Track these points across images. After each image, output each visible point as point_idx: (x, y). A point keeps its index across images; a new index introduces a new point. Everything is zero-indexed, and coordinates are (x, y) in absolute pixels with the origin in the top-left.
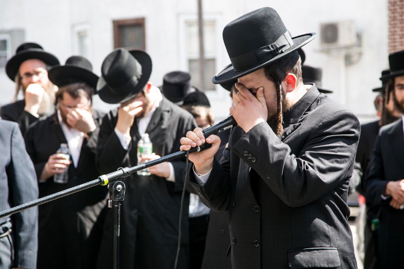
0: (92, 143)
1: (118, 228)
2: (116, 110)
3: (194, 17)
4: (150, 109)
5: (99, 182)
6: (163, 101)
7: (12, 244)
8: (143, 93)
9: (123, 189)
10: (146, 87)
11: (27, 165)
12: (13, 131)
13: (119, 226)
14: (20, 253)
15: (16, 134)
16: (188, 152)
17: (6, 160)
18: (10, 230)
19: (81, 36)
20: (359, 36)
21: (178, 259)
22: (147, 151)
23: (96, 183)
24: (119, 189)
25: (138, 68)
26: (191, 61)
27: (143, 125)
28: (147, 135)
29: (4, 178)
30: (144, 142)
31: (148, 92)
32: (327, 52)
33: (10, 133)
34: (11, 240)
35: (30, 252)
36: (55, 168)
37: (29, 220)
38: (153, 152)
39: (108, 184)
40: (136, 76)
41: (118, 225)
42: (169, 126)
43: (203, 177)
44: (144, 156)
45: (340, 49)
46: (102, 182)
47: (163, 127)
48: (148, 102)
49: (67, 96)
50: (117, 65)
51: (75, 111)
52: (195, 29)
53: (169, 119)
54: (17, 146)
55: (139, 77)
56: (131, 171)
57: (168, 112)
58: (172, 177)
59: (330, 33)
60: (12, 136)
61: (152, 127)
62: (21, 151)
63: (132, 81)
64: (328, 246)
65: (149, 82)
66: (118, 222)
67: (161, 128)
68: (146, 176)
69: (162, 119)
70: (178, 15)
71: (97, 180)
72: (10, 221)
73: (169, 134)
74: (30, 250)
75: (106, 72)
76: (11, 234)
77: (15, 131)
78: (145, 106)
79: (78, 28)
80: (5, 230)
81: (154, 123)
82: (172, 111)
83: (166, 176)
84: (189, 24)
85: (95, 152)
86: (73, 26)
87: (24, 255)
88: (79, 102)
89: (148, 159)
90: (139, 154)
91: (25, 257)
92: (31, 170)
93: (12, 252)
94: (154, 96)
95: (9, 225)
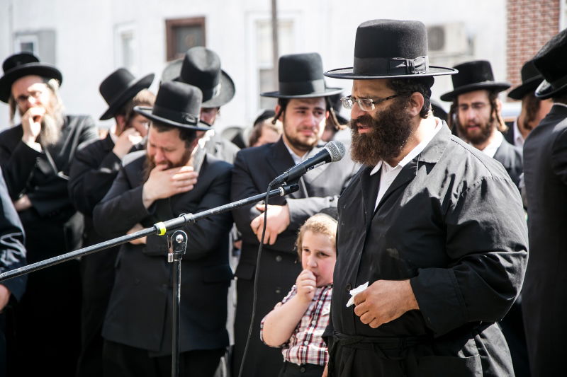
3: (267, 16)
5: (154, 231)
9: (185, 239)
19: (126, 39)
20: (471, 42)
23: (150, 232)
24: (179, 240)
26: (262, 71)
39: (165, 234)
45: (447, 58)
46: (157, 231)
52: (268, 31)
56: (195, 219)
70: (247, 13)
79: (122, 29)
84: (259, 24)
86: (116, 26)
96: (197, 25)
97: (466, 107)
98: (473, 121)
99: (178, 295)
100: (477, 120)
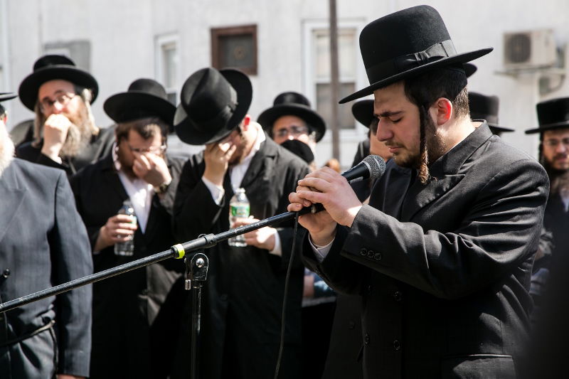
0: (168, 201)
1: (197, 318)
2: (202, 155)
3: (326, 25)
4: (248, 153)
5: (171, 254)
6: (265, 141)
7: (56, 341)
8: (239, 131)
9: (206, 264)
10: (243, 121)
11: (76, 230)
12: (58, 182)
13: (199, 316)
14: (67, 353)
15: (63, 186)
16: (297, 214)
17: (48, 222)
18: (53, 322)
19: (168, 51)
20: (560, 52)
21: (281, 363)
22: (242, 213)
23: (167, 256)
24: (199, 264)
25: (233, 94)
26: (319, 86)
27: (238, 175)
28: (243, 190)
29: (44, 249)
30: (238, 201)
31: (246, 130)
32: (515, 74)
33: (55, 186)
34: (54, 336)
35: (81, 352)
36: (116, 235)
37: (80, 308)
38: (250, 214)
39: (184, 257)
40: (230, 107)
41: (198, 314)
42: (274, 177)
43: (322, 250)
44: (239, 220)
45: (533, 70)
46: (176, 253)
47: (266, 179)
48: (246, 143)
49: (133, 135)
50: (203, 91)
51: (145, 155)
52: (326, 42)
53: (273, 168)
54: (64, 203)
55: (234, 108)
56: (217, 240)
57: (273, 157)
58: (277, 249)
59: (519, 47)
60: (56, 189)
61: (250, 178)
62: (69, 210)
63: (223, 113)
64: (499, 352)
65: (247, 116)
66: (197, 311)
67: (262, 180)
68: (240, 247)
69: (263, 167)
70: (303, 22)
71: (169, 252)
72: (53, 309)
73: (273, 189)
74: (82, 350)
75: (188, 100)
76: (54, 326)
77: (62, 181)
78: (241, 148)
79: (162, 41)
80: (47, 321)
81: (253, 174)
82: (278, 156)
83: (269, 247)
84: (317, 34)
85: (171, 212)
86: (156, 37)
87: (72, 356)
88: (150, 144)
89: (244, 224)
90: (231, 216)
91: (74, 359)
92: (83, 237)
93: (55, 353)
94: (254, 134)
95: (51, 314)
96: (248, 34)
99: (197, 327)
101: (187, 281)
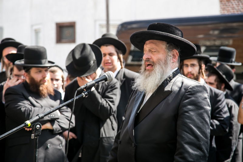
3: (104, 22)
5: (24, 126)
19: (37, 32)
24: (38, 127)
39: (31, 126)
40: (93, 61)
63: (90, 64)
70: (95, 21)
79: (35, 27)
84: (101, 26)
86: (32, 26)
96: (72, 26)
97: (187, 66)
98: (191, 72)
100: (192, 72)
101: (32, 135)
